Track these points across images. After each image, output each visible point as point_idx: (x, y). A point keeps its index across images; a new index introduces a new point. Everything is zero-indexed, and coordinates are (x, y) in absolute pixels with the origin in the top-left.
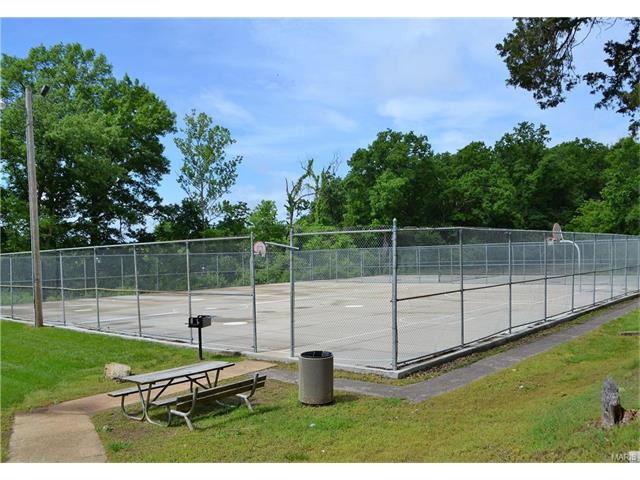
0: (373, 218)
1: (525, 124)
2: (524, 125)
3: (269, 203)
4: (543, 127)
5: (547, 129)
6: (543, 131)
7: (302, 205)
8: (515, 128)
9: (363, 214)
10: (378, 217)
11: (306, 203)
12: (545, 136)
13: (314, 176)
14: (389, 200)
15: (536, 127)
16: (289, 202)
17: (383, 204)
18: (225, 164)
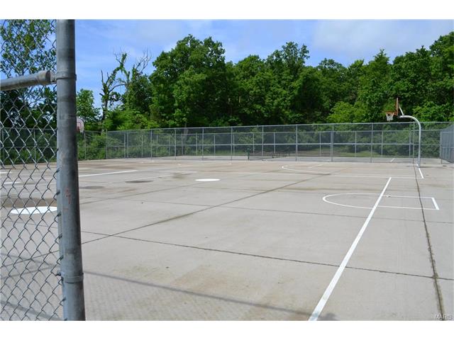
0: (176, 108)
1: (291, 43)
2: (291, 45)
3: (87, 92)
4: (305, 47)
5: (307, 49)
6: (304, 50)
7: (114, 97)
8: (283, 47)
9: (167, 105)
10: (179, 107)
11: (118, 95)
12: (305, 54)
13: (125, 72)
14: (190, 93)
15: (299, 47)
16: (104, 91)
17: (185, 96)
18: (46, 52)
